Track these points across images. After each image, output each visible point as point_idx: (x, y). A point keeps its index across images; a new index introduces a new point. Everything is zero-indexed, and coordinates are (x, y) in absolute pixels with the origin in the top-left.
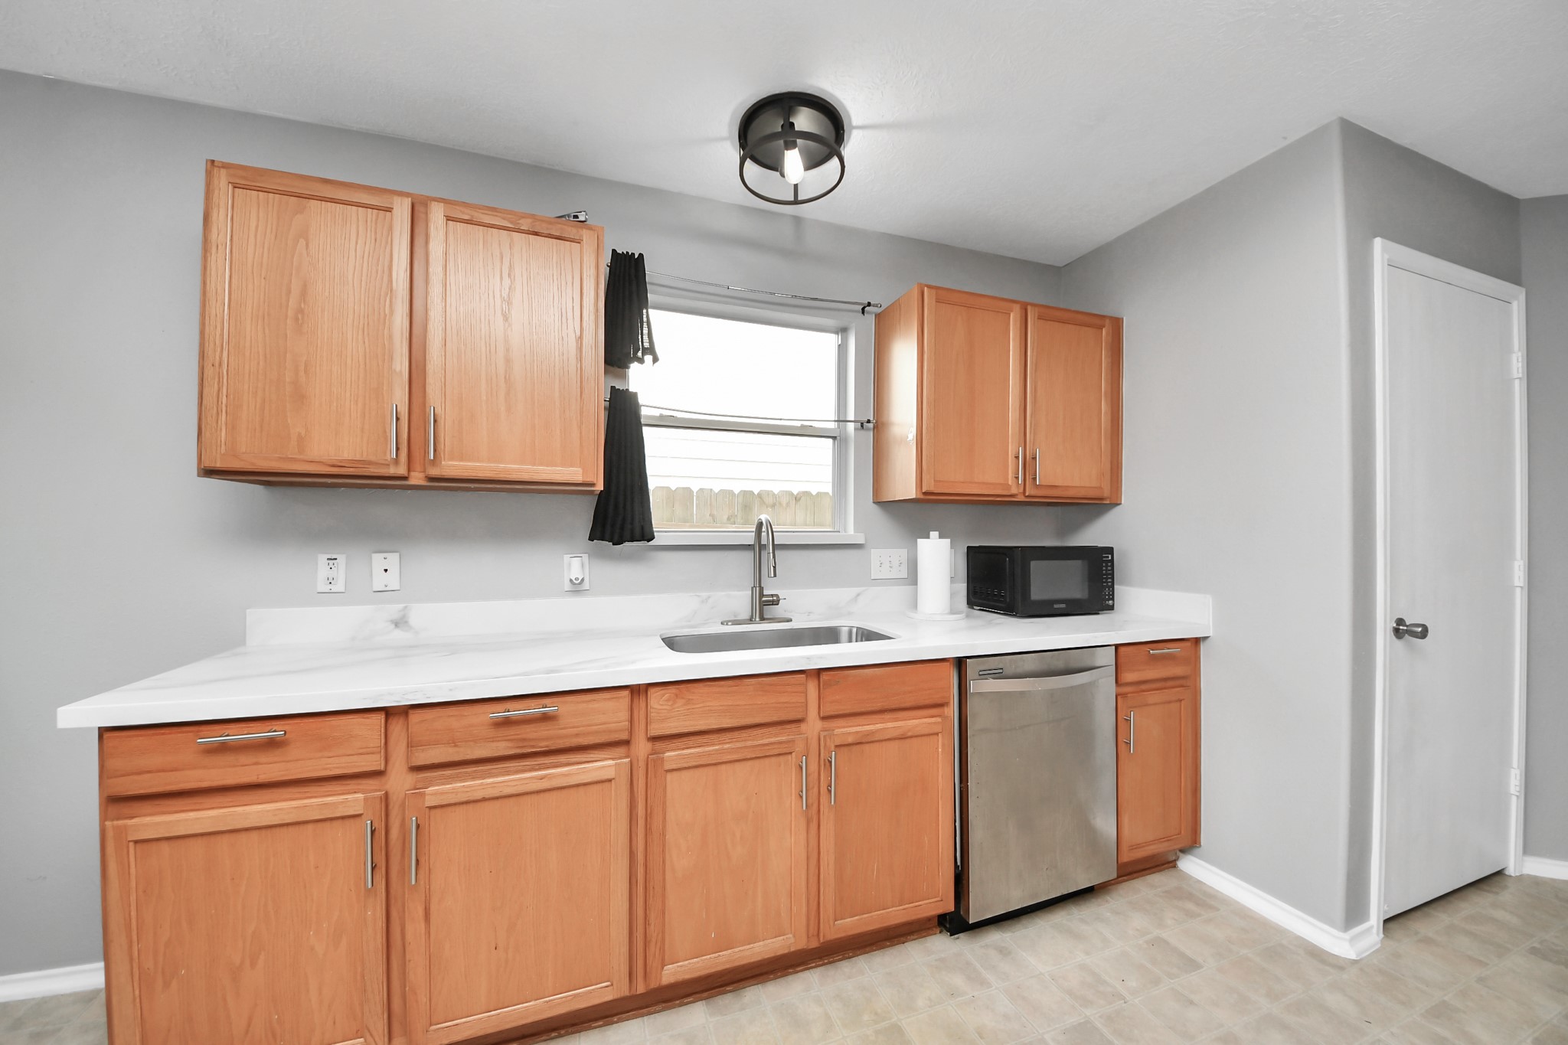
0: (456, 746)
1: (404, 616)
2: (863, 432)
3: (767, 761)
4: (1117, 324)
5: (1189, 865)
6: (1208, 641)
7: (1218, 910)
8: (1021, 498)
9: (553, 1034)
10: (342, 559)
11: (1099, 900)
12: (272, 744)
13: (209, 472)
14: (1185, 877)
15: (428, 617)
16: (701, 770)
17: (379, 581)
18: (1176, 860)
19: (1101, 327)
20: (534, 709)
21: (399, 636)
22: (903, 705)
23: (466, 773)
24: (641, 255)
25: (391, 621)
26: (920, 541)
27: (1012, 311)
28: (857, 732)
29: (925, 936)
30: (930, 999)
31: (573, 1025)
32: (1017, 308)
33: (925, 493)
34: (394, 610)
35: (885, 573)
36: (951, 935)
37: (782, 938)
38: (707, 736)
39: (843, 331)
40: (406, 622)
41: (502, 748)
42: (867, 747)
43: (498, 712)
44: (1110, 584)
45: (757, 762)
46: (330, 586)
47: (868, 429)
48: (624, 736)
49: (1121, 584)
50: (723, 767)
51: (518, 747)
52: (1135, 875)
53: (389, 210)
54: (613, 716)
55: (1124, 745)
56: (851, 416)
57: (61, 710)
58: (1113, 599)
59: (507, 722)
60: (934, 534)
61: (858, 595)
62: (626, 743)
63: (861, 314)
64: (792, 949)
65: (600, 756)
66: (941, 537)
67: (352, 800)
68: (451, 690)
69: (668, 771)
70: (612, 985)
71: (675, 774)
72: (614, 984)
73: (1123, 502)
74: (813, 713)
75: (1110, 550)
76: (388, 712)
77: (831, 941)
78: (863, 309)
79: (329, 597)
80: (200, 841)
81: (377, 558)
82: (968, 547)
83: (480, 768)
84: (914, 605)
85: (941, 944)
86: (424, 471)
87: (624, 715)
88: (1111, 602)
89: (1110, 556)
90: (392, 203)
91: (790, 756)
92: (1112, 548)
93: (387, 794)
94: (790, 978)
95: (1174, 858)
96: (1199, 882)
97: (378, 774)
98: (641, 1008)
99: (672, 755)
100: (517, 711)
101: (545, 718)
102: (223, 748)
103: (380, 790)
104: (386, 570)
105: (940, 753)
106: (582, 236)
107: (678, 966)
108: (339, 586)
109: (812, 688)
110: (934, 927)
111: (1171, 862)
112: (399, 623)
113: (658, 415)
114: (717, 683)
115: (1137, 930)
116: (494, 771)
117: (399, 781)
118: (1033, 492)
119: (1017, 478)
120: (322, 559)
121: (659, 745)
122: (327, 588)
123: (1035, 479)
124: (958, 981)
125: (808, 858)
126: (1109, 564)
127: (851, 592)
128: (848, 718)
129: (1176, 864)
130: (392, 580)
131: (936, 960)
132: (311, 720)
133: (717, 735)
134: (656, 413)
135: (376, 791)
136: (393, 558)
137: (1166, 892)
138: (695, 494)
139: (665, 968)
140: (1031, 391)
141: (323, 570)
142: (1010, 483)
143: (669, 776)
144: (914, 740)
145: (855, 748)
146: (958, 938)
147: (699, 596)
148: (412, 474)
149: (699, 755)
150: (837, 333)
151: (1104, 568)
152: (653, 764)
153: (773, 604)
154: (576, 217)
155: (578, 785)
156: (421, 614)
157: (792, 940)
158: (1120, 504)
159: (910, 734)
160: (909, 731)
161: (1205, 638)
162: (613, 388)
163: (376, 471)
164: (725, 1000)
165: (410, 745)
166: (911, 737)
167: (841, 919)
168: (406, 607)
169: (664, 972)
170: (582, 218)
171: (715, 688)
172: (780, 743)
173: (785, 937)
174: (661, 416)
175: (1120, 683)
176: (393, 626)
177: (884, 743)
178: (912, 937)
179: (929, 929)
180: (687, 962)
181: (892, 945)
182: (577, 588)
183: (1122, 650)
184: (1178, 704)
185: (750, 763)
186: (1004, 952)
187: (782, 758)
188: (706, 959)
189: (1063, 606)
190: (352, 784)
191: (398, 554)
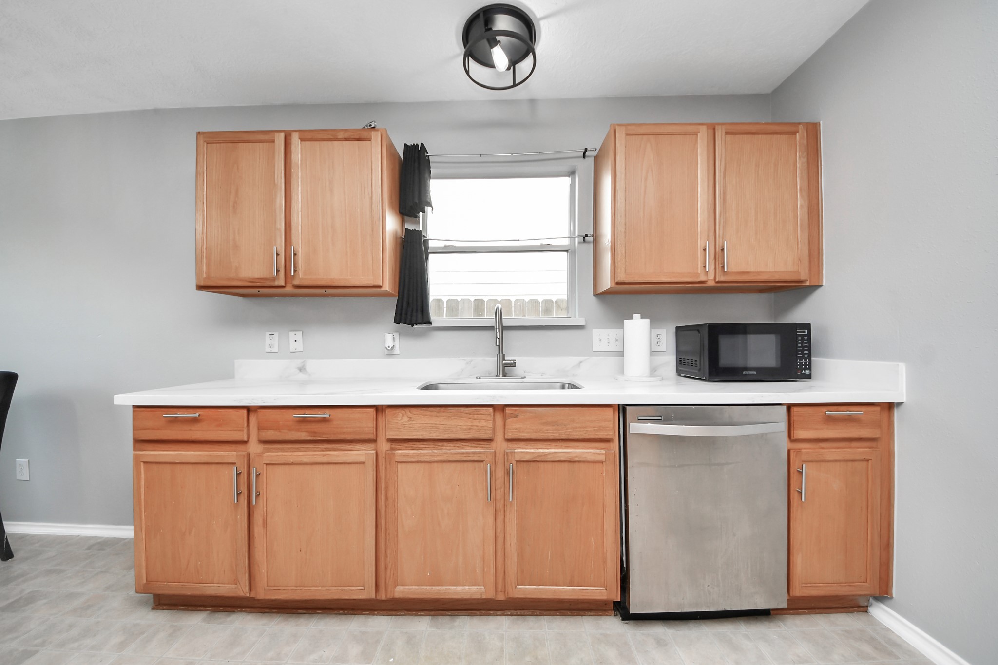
0: (280, 431)
1: (304, 366)
2: (585, 245)
3: (466, 464)
4: (813, 130)
5: (880, 613)
6: (902, 407)
7: (897, 658)
8: (711, 283)
9: (341, 612)
10: (276, 334)
11: (772, 624)
12: (195, 420)
13: (200, 288)
14: (874, 623)
15: (316, 366)
16: (420, 464)
17: (293, 346)
18: (867, 606)
19: (794, 133)
20: (319, 414)
21: (301, 376)
22: (570, 437)
23: (287, 448)
24: (422, 144)
25: (298, 368)
26: (626, 322)
27: (699, 132)
28: (533, 453)
29: (601, 615)
30: (582, 660)
31: (353, 610)
32: (703, 129)
33: (618, 283)
34: (299, 362)
35: (604, 347)
36: (622, 620)
37: (477, 587)
38: (426, 443)
39: (572, 173)
40: (305, 369)
41: (303, 436)
42: (542, 465)
43: (299, 415)
44: (806, 355)
45: (458, 465)
46: (271, 349)
47: (589, 242)
48: (372, 437)
49: (818, 356)
50: (435, 464)
51: (312, 436)
52: (818, 611)
53: (273, 141)
54: (365, 423)
55: (796, 493)
56: (577, 235)
57: (116, 396)
58: (810, 369)
59: (304, 421)
60: (637, 316)
61: (581, 362)
62: (374, 441)
63: (583, 159)
64: (484, 597)
65: (359, 447)
66: (642, 318)
67: (229, 454)
68: (275, 399)
69: (398, 462)
70: (364, 589)
71: (404, 465)
72: (366, 589)
73: (824, 284)
74: (499, 437)
75: (807, 326)
76: (249, 409)
77: (513, 598)
78: (584, 154)
79: (270, 354)
80: (168, 466)
81: (292, 334)
82: (677, 328)
83: (294, 446)
84: (622, 371)
85: (613, 625)
86: (291, 283)
87: (371, 424)
88: (807, 372)
89: (806, 331)
90: (274, 137)
91: (482, 463)
92: (809, 325)
93: (249, 454)
94: (491, 617)
95: (866, 604)
96: (888, 630)
97: (245, 442)
98: (392, 610)
99: (401, 452)
100: (309, 415)
101: (324, 420)
102: (175, 421)
103: (245, 451)
104: (296, 341)
105: (604, 477)
106: (371, 136)
107: (405, 588)
108: (275, 349)
109: (499, 417)
110: (609, 610)
111: (863, 607)
112: (302, 369)
113: (443, 246)
114: (430, 409)
115: (799, 656)
116: (302, 449)
117: (254, 447)
118: (723, 278)
119: (705, 267)
120: (268, 334)
121: (395, 445)
122: (268, 350)
123: (723, 267)
124: (611, 654)
125: (496, 537)
126: (806, 338)
127: (575, 360)
128: (528, 442)
129: (868, 610)
130: (299, 346)
131: (601, 634)
132: (213, 410)
133: (433, 444)
134: (441, 244)
135: (243, 451)
136: (299, 334)
137: (847, 632)
138: (513, 302)
139: (397, 587)
140: (720, 194)
141: (268, 340)
142: (699, 272)
143: (400, 465)
144: (582, 465)
145: (532, 464)
146: (627, 623)
147: (465, 360)
148: (288, 285)
149: (418, 454)
150: (569, 176)
151: (800, 342)
152: (390, 455)
153: (511, 366)
154: (370, 125)
155: (344, 463)
156: (313, 365)
157: (484, 591)
158: (823, 285)
159: (576, 459)
160: (576, 457)
161: (899, 404)
162: (407, 229)
163: (269, 283)
164: (444, 620)
165: (260, 428)
166: (579, 462)
167: (522, 585)
168: (304, 361)
169: (396, 589)
170: (373, 126)
171: (428, 412)
172: (475, 453)
173: (479, 587)
174: (446, 246)
175: (792, 438)
176: (299, 371)
177: (556, 464)
178: (589, 613)
179: (605, 610)
180: (411, 587)
181: (573, 615)
182: (390, 352)
183: (795, 410)
184: (865, 463)
185: (453, 465)
186: (660, 643)
187: (476, 464)
188: (423, 588)
189: (754, 373)
190: (234, 447)
191: (301, 332)
